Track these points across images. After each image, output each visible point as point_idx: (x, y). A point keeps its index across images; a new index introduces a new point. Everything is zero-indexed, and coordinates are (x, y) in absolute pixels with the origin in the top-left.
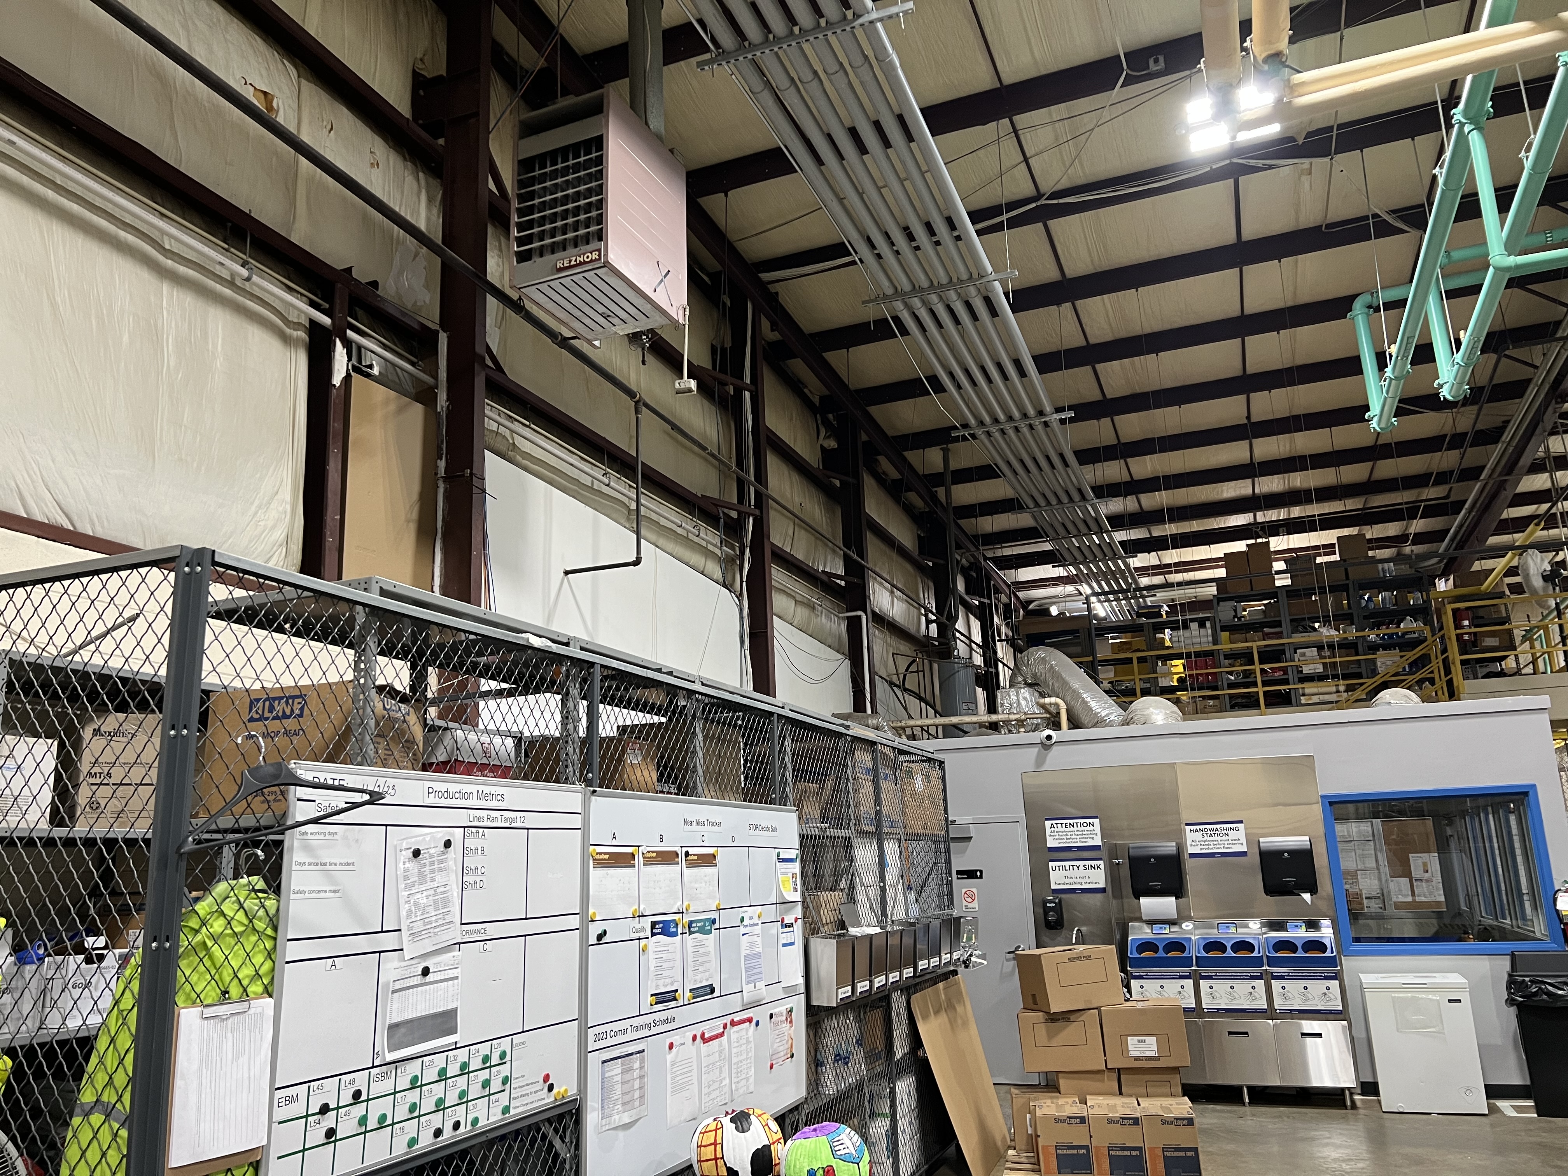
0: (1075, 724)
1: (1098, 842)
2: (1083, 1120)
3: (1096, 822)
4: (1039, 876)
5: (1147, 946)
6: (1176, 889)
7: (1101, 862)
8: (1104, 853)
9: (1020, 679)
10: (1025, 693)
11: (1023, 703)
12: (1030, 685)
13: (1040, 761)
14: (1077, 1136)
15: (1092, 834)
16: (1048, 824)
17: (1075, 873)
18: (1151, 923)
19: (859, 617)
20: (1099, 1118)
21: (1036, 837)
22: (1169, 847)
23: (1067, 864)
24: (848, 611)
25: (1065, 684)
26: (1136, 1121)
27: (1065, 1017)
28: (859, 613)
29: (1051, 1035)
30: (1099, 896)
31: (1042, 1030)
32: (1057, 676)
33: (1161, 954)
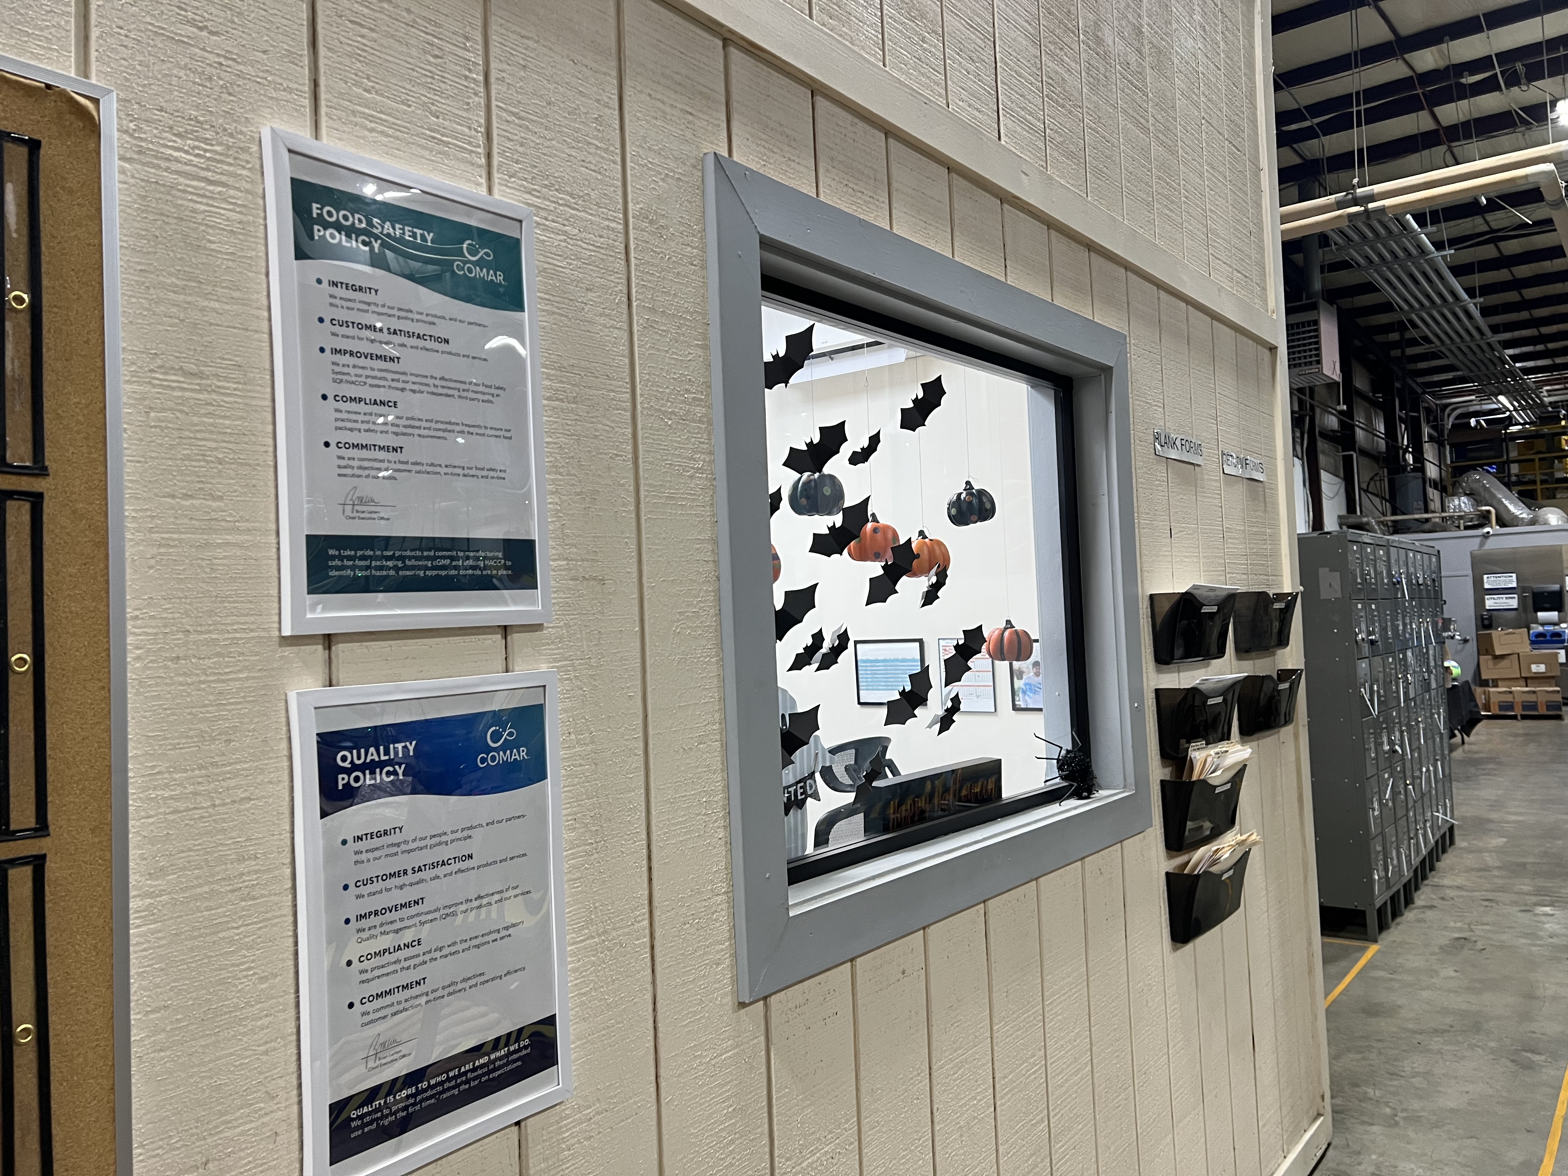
0: (1502, 523)
1: (1514, 585)
2: (1511, 692)
3: (1514, 575)
4: (1479, 603)
5: (1540, 635)
6: (1559, 608)
7: (1516, 596)
8: (1518, 591)
9: (1461, 490)
10: (1464, 499)
11: (1463, 505)
12: (1466, 495)
13: (1482, 544)
14: (1509, 698)
15: (1512, 581)
16: (1485, 576)
17: (1501, 601)
18: (1543, 625)
19: (1352, 455)
20: (1518, 691)
21: (1478, 583)
22: (1556, 587)
23: (1495, 596)
24: (1343, 451)
25: (1493, 496)
26: (1534, 692)
27: (1502, 657)
28: (1352, 453)
29: (1495, 664)
30: (1514, 612)
31: (1491, 663)
32: (1486, 489)
33: (1548, 638)
